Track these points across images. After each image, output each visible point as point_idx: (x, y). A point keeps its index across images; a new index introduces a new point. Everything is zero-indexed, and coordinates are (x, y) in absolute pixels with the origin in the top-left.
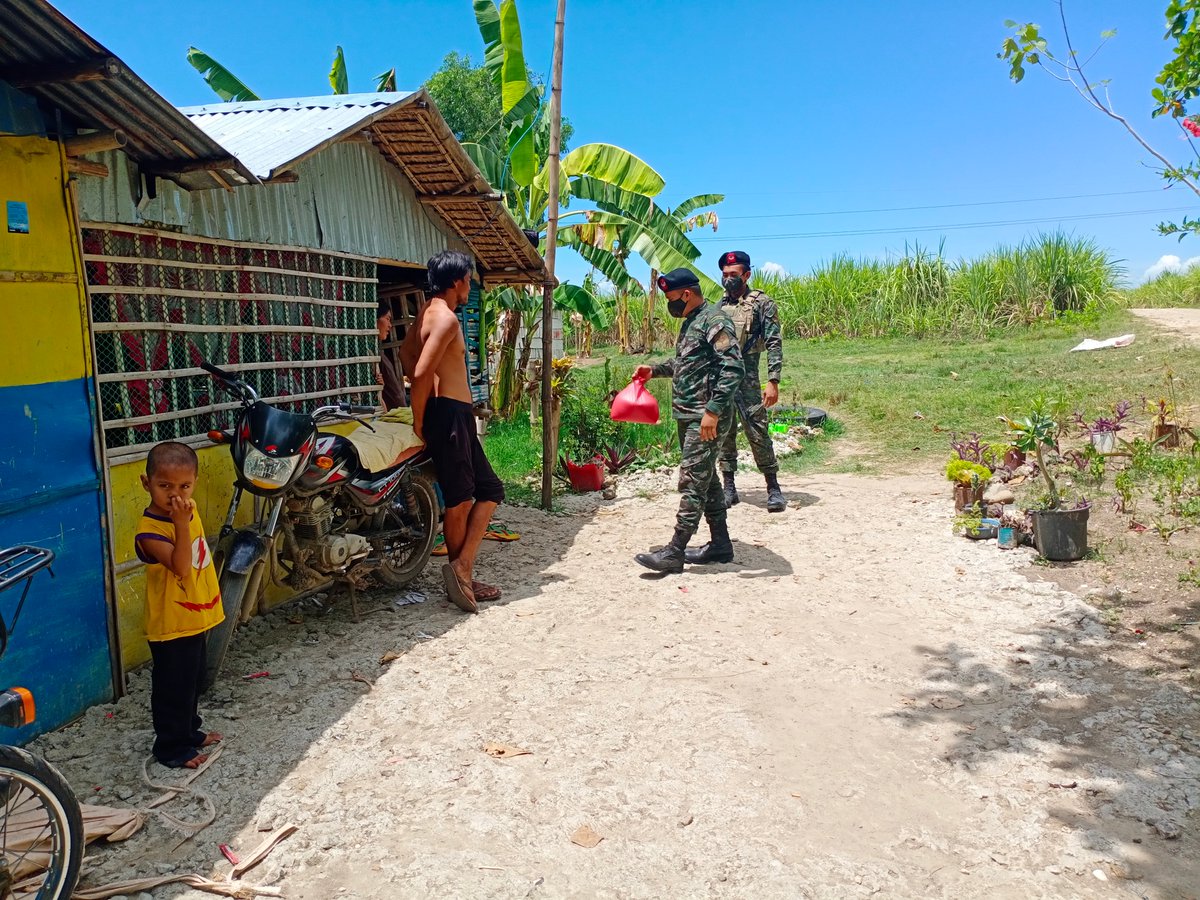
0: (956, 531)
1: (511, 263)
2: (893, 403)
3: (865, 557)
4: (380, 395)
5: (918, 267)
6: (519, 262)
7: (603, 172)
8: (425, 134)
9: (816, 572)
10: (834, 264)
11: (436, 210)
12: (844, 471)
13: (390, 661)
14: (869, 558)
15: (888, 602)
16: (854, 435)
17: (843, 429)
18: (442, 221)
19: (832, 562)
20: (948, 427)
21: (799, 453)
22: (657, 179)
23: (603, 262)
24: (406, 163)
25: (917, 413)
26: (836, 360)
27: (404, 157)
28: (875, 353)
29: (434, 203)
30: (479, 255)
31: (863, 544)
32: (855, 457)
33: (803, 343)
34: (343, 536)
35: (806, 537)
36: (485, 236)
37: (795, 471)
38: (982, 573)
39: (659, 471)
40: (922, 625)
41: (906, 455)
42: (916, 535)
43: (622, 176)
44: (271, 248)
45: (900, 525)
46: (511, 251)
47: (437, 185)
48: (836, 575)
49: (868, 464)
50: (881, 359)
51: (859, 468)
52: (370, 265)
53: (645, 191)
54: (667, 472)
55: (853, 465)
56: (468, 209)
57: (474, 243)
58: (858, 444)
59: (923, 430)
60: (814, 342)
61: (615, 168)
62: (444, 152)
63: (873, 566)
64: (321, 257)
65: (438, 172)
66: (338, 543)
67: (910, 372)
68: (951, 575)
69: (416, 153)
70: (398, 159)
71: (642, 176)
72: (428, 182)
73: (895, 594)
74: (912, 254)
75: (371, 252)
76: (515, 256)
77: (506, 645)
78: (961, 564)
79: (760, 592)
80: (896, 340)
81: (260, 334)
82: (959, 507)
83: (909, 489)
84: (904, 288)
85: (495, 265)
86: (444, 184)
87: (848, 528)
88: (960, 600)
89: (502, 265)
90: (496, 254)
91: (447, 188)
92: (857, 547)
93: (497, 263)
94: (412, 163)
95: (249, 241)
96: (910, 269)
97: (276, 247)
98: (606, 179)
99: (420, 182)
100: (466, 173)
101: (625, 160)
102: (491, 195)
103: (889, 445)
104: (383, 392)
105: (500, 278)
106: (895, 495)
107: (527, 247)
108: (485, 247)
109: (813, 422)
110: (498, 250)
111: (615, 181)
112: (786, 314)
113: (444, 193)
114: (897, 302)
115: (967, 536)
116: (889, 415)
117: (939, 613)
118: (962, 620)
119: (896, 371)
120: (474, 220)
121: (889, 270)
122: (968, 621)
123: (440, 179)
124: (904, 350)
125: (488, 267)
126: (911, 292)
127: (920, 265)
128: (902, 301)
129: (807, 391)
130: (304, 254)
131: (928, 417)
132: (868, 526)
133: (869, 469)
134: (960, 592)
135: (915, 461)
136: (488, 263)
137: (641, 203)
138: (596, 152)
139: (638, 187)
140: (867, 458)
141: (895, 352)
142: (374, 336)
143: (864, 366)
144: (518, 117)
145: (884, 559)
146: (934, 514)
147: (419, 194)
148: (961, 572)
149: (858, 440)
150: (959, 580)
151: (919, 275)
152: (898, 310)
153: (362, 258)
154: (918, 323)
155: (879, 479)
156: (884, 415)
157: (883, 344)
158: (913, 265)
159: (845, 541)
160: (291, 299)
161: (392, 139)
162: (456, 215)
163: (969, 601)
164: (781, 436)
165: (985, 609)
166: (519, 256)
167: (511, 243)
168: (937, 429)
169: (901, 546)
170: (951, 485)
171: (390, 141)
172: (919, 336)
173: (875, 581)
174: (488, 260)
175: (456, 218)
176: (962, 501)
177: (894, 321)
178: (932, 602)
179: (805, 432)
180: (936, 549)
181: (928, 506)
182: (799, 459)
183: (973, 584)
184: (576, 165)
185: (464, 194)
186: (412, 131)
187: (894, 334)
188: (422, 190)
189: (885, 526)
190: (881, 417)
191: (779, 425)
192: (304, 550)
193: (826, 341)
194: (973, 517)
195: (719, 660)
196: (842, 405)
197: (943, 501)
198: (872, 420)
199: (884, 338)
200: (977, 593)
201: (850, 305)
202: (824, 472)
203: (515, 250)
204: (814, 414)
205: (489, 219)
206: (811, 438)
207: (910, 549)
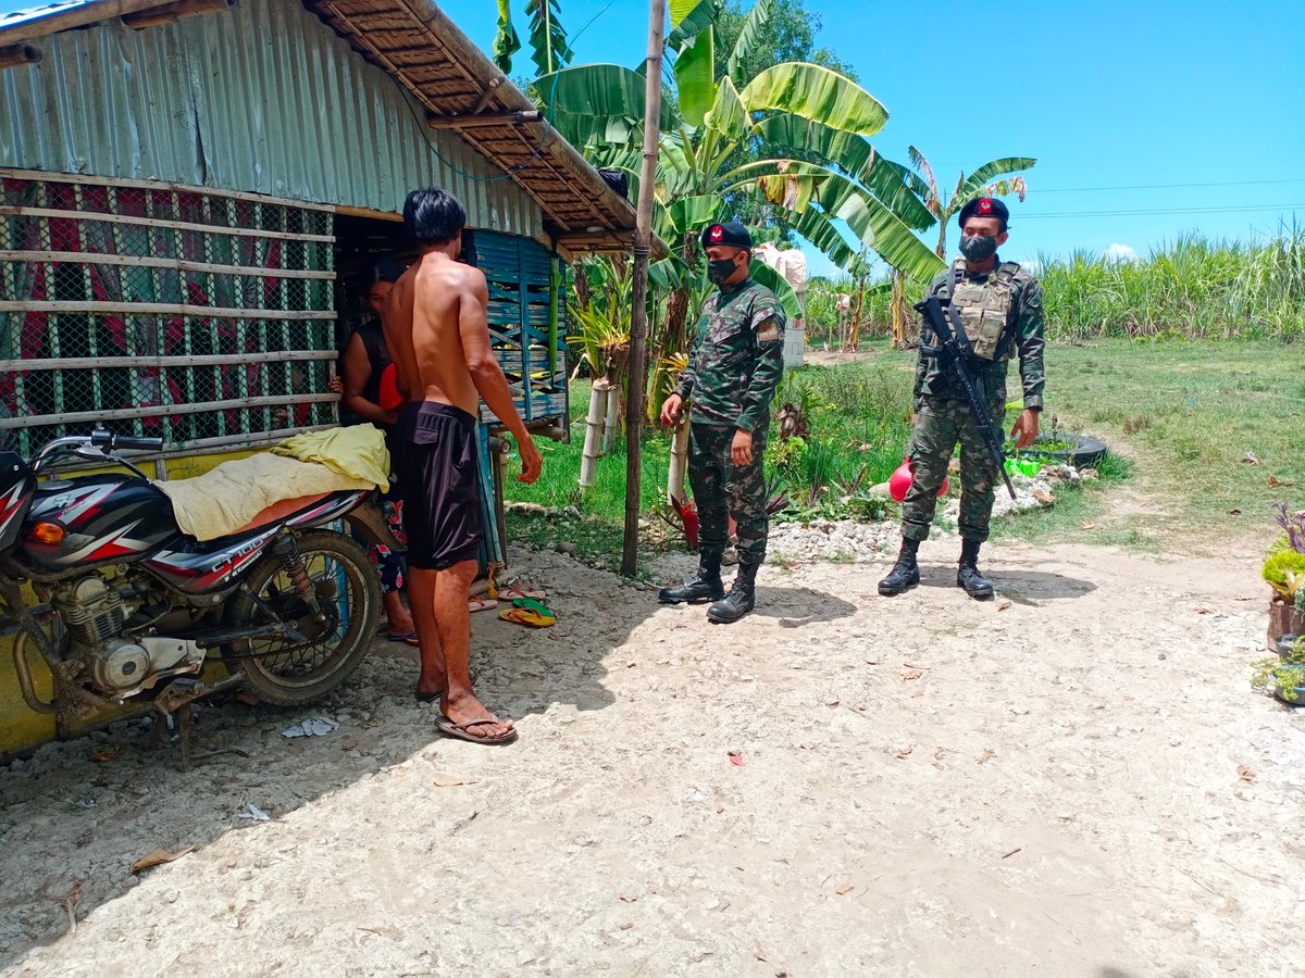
0: (1257, 683)
1: (593, 221)
2: (1217, 436)
3: (1079, 718)
4: (335, 410)
5: (1293, 249)
6: (605, 220)
7: (802, 103)
8: (401, 15)
9: (978, 744)
10: (1180, 245)
11: (466, 141)
12: (1109, 542)
13: (150, 867)
14: (1087, 724)
15: (1088, 834)
16: (1146, 482)
17: (1130, 472)
18: (479, 156)
19: (1016, 727)
20: (1292, 480)
21: (1048, 507)
22: (877, 110)
23: (815, 230)
24: (398, 66)
25: (1250, 455)
26: (1166, 369)
27: (392, 55)
28: (1222, 359)
29: (457, 127)
30: (547, 208)
31: (1086, 691)
32: (1134, 518)
33: (1126, 343)
34: (137, 643)
35: (993, 666)
36: (544, 179)
37: (1031, 537)
38: (1289, 786)
39: (814, 526)
40: (1135, 905)
41: (1217, 520)
42: (1185, 683)
43: (827, 109)
44: (89, 181)
45: (1163, 658)
46: (587, 202)
47: (450, 99)
48: (1013, 754)
49: (1149, 532)
50: (1225, 367)
51: (1134, 540)
52: (320, 216)
53: (860, 127)
54: (826, 529)
55: (1127, 533)
56: (507, 138)
57: (536, 191)
58: (1147, 497)
59: (1253, 483)
60: (1143, 342)
61: (816, 99)
62: (439, 45)
63: (1088, 742)
64: (206, 200)
65: (446, 79)
66: (126, 652)
67: (1260, 389)
68: (1227, 781)
69: (404, 48)
70: (383, 58)
71: (856, 107)
72: (439, 96)
73: (1106, 815)
74: (1288, 235)
75: (319, 196)
76: (594, 211)
77: (363, 854)
78: (1252, 758)
79: (863, 780)
80: (1254, 344)
81: (61, 315)
82: (1271, 632)
83: (1203, 586)
84: (1273, 276)
85: (573, 223)
86: (459, 97)
87: (1072, 655)
88: (1229, 849)
89: (582, 224)
90: (570, 208)
91: (467, 104)
92: (1073, 698)
93: (575, 220)
94: (406, 65)
95: (37, 168)
96: (1282, 252)
97: (102, 181)
98: (806, 113)
99: (429, 96)
100: (480, 78)
101: (830, 83)
102: (525, 113)
103: (1195, 502)
104: (340, 403)
105: (583, 242)
106: (1175, 594)
107: (608, 196)
108: (551, 197)
109: (1082, 461)
110: (570, 202)
111: (818, 116)
112: (1110, 305)
113: (466, 113)
114: (1262, 294)
115: (1277, 697)
116: (1204, 455)
117: (1178, 877)
118: (1221, 902)
119: (1240, 387)
120: (521, 154)
121: (1255, 251)
122: (1233, 909)
123: (453, 90)
124: (1262, 357)
125: (565, 227)
126: (1283, 281)
127: (1297, 248)
128: (1270, 291)
129: (1100, 409)
130: (167, 193)
131: (1265, 462)
132: (1107, 654)
133: (1149, 540)
134: (1234, 829)
135: (1226, 533)
136: (564, 221)
137: (857, 150)
138: (789, 76)
139: (850, 122)
140: (1153, 521)
141: (1249, 359)
142: (326, 321)
143: (1199, 377)
144: (689, 33)
145: (1112, 728)
146: (1229, 640)
147: (430, 115)
148: (1247, 776)
149: (1148, 490)
150: (1239, 796)
151: (1294, 261)
152: (1261, 305)
153: (298, 204)
154: (1287, 322)
155: (1159, 561)
156: (1198, 454)
157: (1236, 349)
158: (1287, 249)
159: (1056, 682)
160: (134, 261)
161: (366, 28)
162: (495, 147)
163: (1245, 855)
164: (1026, 479)
165: (1275, 880)
166: (601, 210)
167: (584, 191)
168: (1273, 482)
169: (1149, 703)
170: (1269, 591)
171: (363, 31)
172: (1287, 339)
173: (1081, 779)
174: (563, 216)
175: (498, 153)
176: (1279, 626)
177: (1256, 318)
178: (1173, 846)
179: (1065, 476)
180: (1214, 717)
181: (1224, 624)
182: (1046, 516)
183: (1265, 812)
184: (762, 95)
185: (488, 112)
186: (385, 11)
187: (1254, 336)
188: (434, 108)
189: (1136, 656)
190: (1192, 457)
191: (1026, 463)
192: (68, 663)
193: (1159, 341)
194: (1290, 663)
195: (699, 951)
196: (1142, 434)
197: (1253, 615)
198: (1179, 460)
199: (1240, 340)
200: (1267, 836)
201: (1195, 295)
202: (1078, 541)
203: (592, 201)
204: (1087, 448)
205: (541, 153)
206: (1074, 486)
207: (1164, 714)
